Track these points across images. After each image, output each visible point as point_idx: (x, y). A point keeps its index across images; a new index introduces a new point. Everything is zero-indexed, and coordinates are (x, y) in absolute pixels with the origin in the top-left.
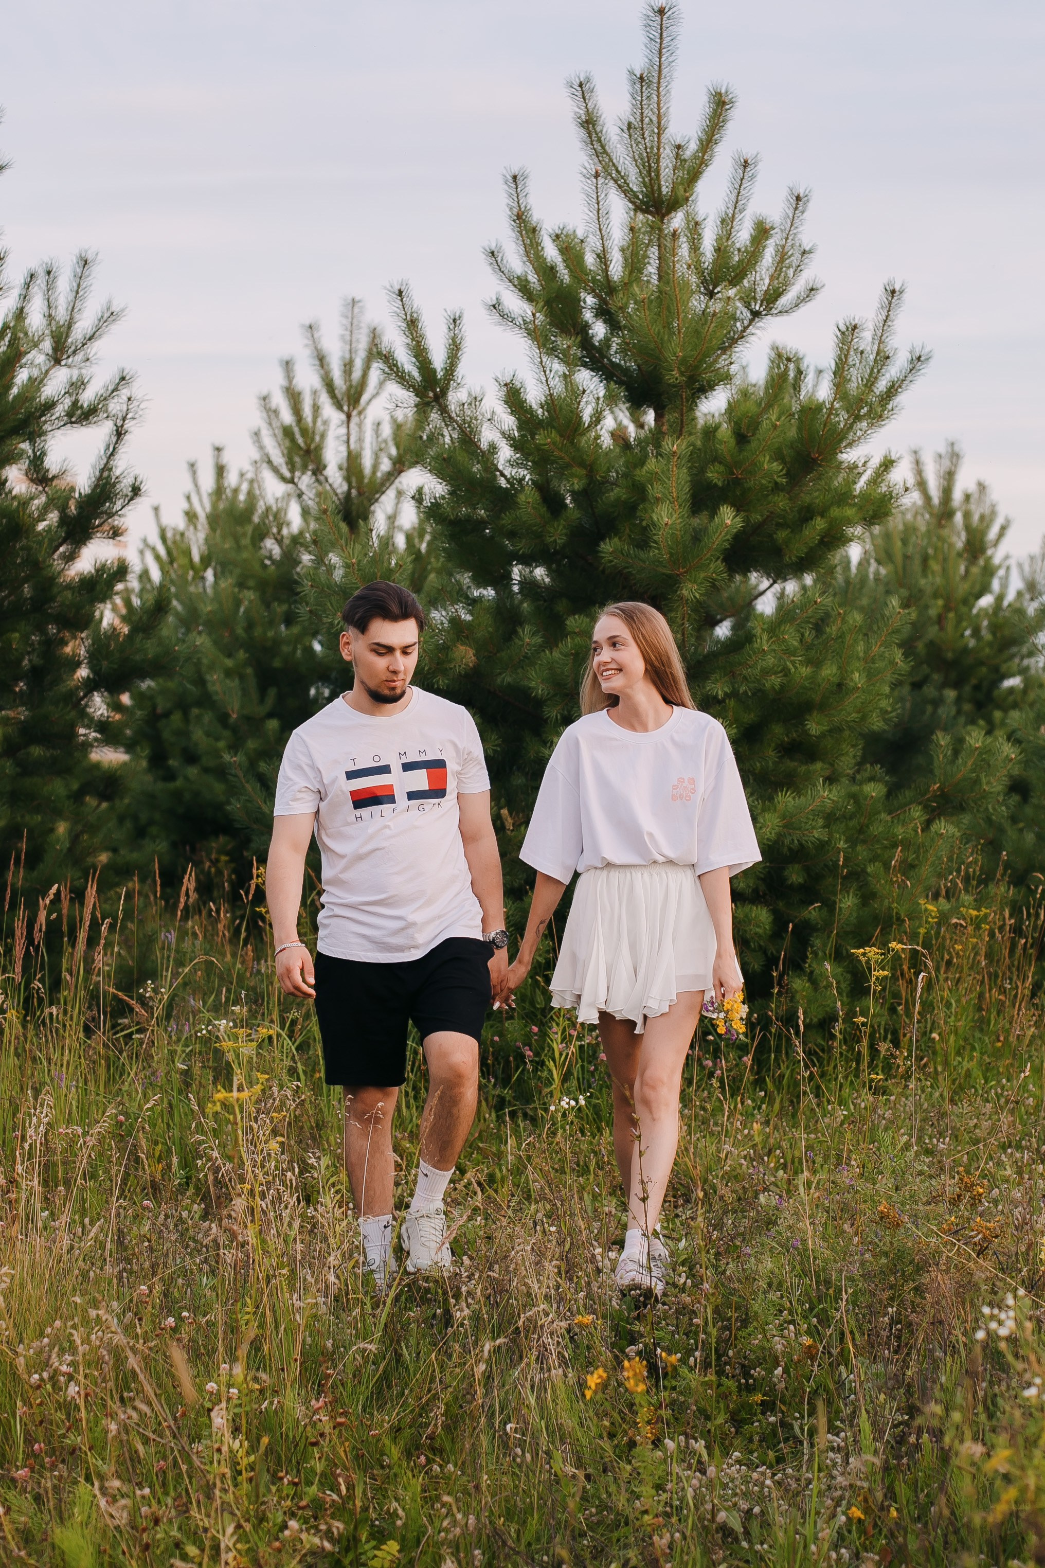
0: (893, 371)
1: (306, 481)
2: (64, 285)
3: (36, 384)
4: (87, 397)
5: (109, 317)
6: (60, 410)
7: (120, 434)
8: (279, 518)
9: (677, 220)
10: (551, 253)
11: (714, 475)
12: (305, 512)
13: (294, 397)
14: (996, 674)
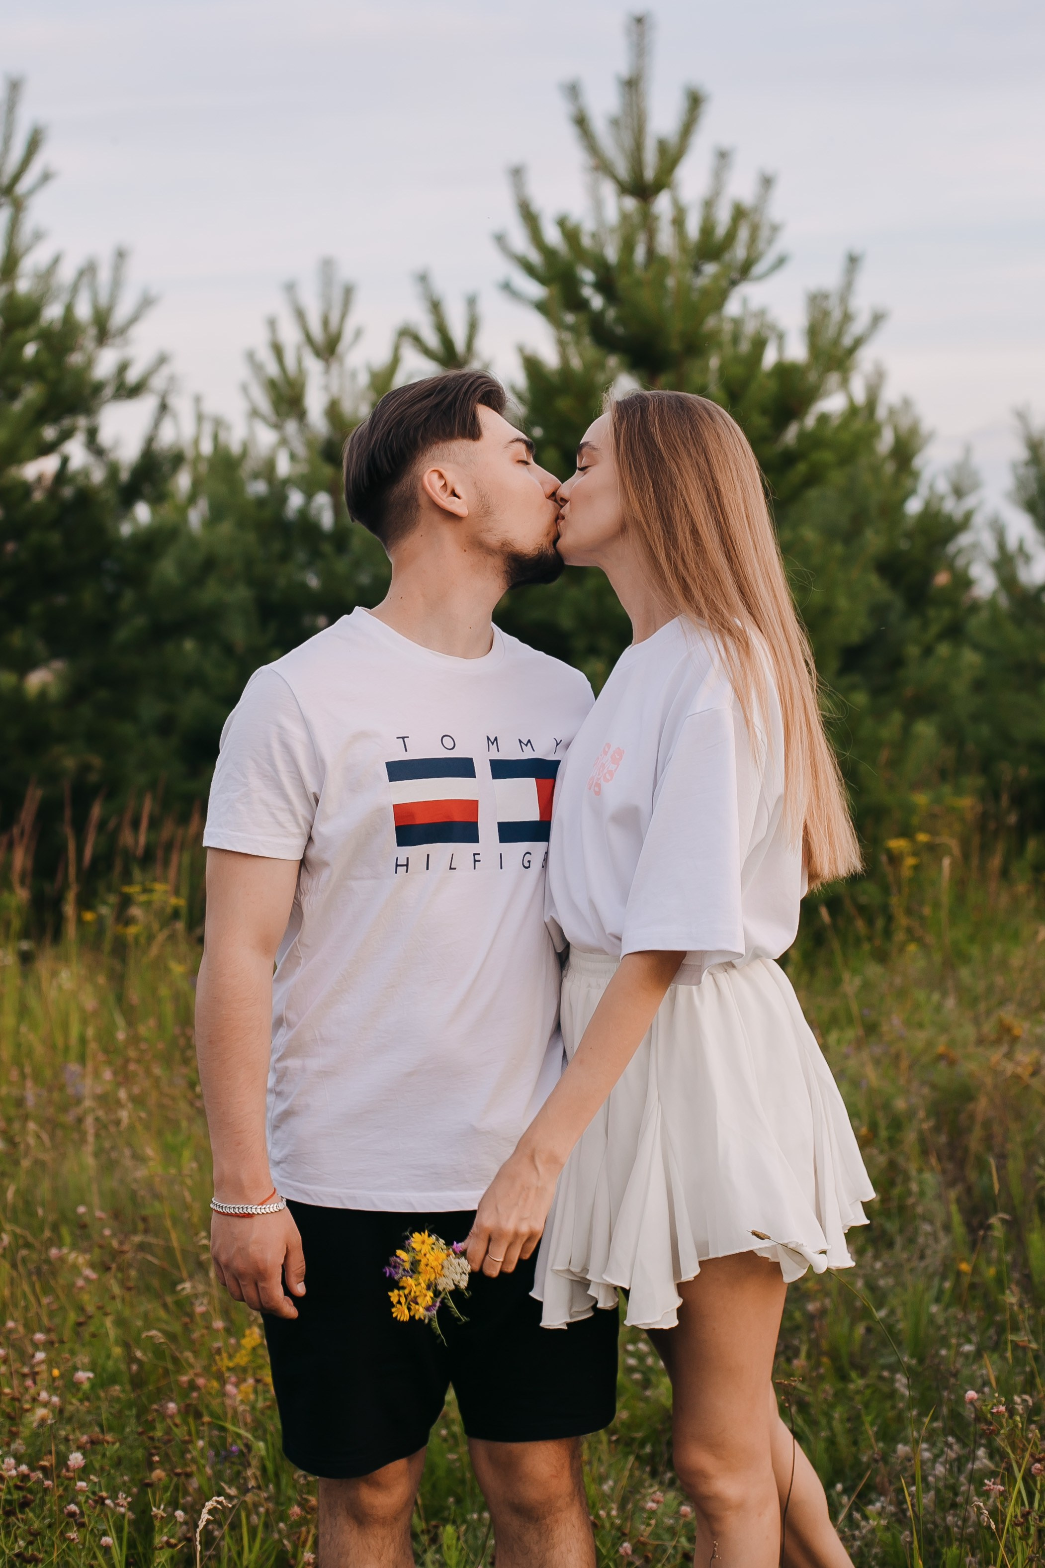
0: (858, 327)
1: (291, 427)
2: (104, 277)
3: (87, 366)
4: (133, 376)
5: (146, 303)
6: (108, 391)
7: (163, 408)
8: (270, 465)
12: (293, 457)
13: (278, 351)
14: (929, 574)
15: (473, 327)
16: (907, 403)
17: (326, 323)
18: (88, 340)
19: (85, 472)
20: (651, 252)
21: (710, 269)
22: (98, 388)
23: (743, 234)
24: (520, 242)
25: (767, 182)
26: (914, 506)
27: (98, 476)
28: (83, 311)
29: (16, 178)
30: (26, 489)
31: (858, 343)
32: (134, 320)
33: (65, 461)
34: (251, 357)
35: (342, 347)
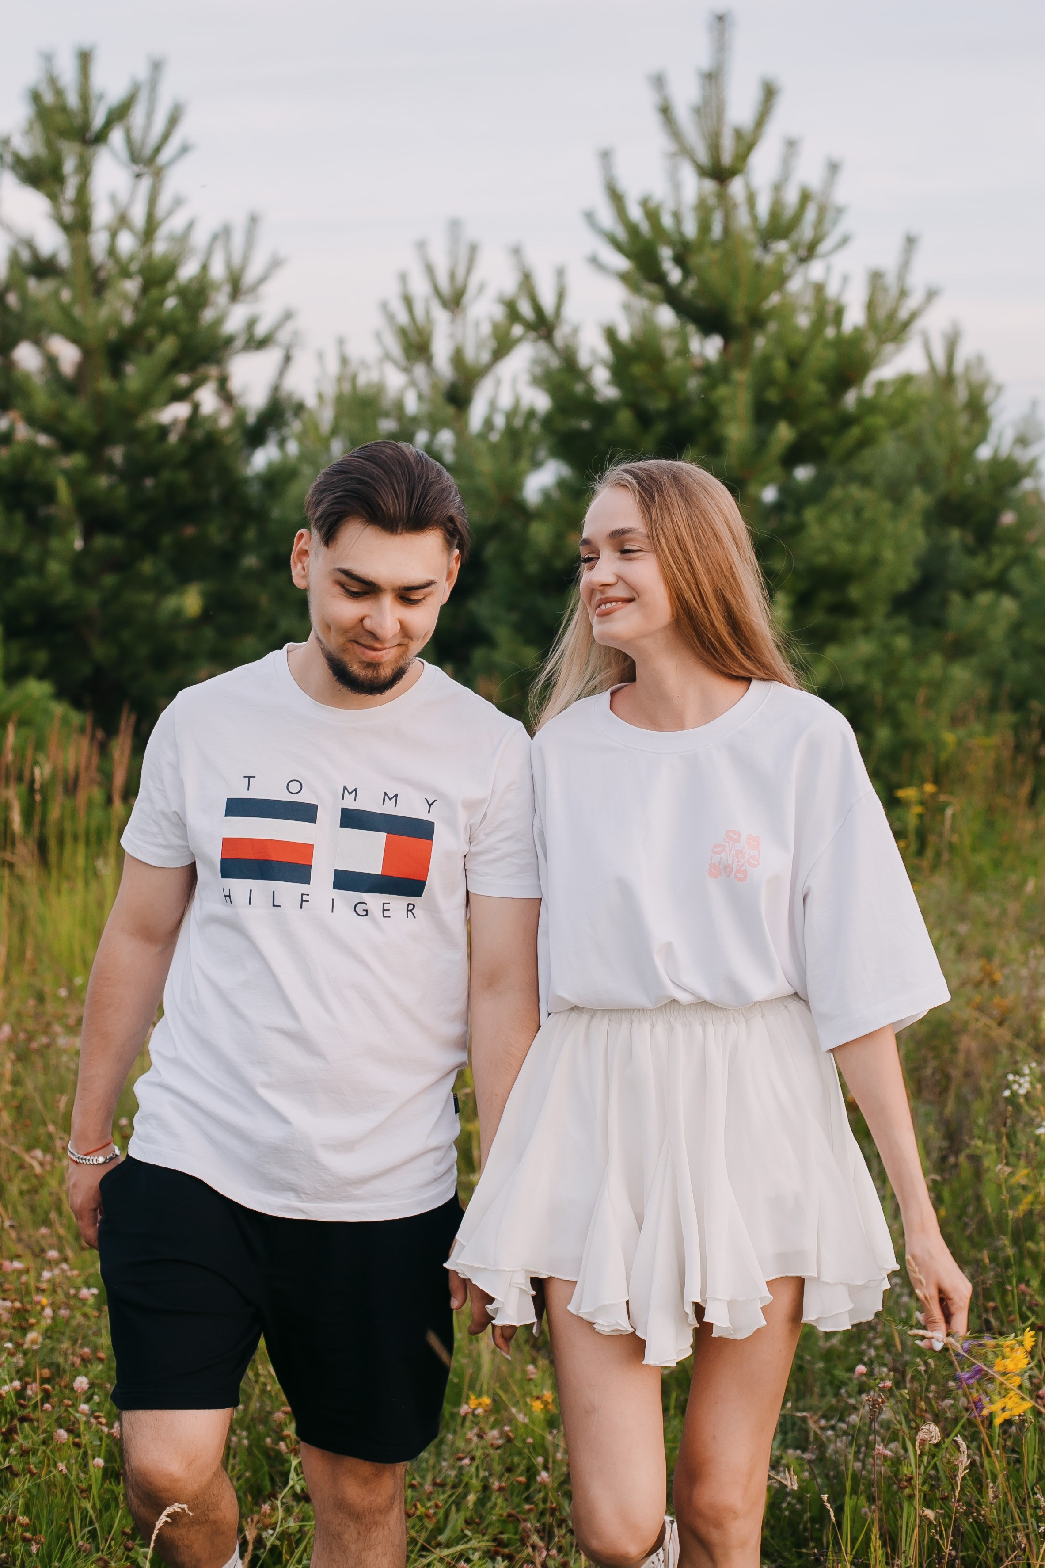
0: (913, 302)
1: (419, 370)
2: (238, 240)
3: (219, 321)
4: (261, 330)
5: (275, 264)
6: (239, 343)
7: (287, 359)
8: (399, 405)
9: (737, 187)
10: (636, 213)
11: (773, 395)
12: (420, 397)
13: (408, 301)
14: (995, 514)
15: (561, 296)
16: (980, 360)
17: (452, 276)
18: (221, 298)
19: (214, 418)
20: (727, 230)
21: (781, 246)
22: (229, 340)
23: (811, 214)
24: (607, 218)
25: (834, 168)
26: (984, 453)
27: (225, 421)
28: (218, 271)
29: (158, 150)
30: (163, 431)
31: (914, 316)
32: (263, 279)
33: (196, 407)
34: (384, 307)
35: (466, 299)
